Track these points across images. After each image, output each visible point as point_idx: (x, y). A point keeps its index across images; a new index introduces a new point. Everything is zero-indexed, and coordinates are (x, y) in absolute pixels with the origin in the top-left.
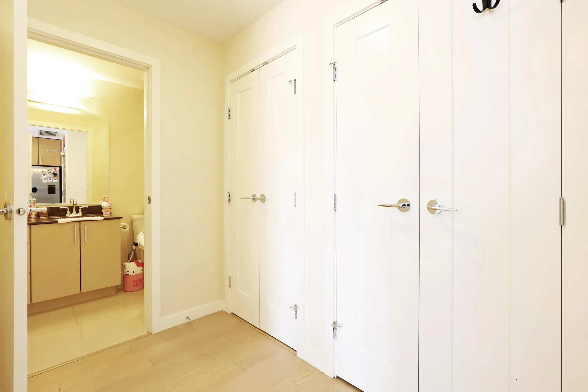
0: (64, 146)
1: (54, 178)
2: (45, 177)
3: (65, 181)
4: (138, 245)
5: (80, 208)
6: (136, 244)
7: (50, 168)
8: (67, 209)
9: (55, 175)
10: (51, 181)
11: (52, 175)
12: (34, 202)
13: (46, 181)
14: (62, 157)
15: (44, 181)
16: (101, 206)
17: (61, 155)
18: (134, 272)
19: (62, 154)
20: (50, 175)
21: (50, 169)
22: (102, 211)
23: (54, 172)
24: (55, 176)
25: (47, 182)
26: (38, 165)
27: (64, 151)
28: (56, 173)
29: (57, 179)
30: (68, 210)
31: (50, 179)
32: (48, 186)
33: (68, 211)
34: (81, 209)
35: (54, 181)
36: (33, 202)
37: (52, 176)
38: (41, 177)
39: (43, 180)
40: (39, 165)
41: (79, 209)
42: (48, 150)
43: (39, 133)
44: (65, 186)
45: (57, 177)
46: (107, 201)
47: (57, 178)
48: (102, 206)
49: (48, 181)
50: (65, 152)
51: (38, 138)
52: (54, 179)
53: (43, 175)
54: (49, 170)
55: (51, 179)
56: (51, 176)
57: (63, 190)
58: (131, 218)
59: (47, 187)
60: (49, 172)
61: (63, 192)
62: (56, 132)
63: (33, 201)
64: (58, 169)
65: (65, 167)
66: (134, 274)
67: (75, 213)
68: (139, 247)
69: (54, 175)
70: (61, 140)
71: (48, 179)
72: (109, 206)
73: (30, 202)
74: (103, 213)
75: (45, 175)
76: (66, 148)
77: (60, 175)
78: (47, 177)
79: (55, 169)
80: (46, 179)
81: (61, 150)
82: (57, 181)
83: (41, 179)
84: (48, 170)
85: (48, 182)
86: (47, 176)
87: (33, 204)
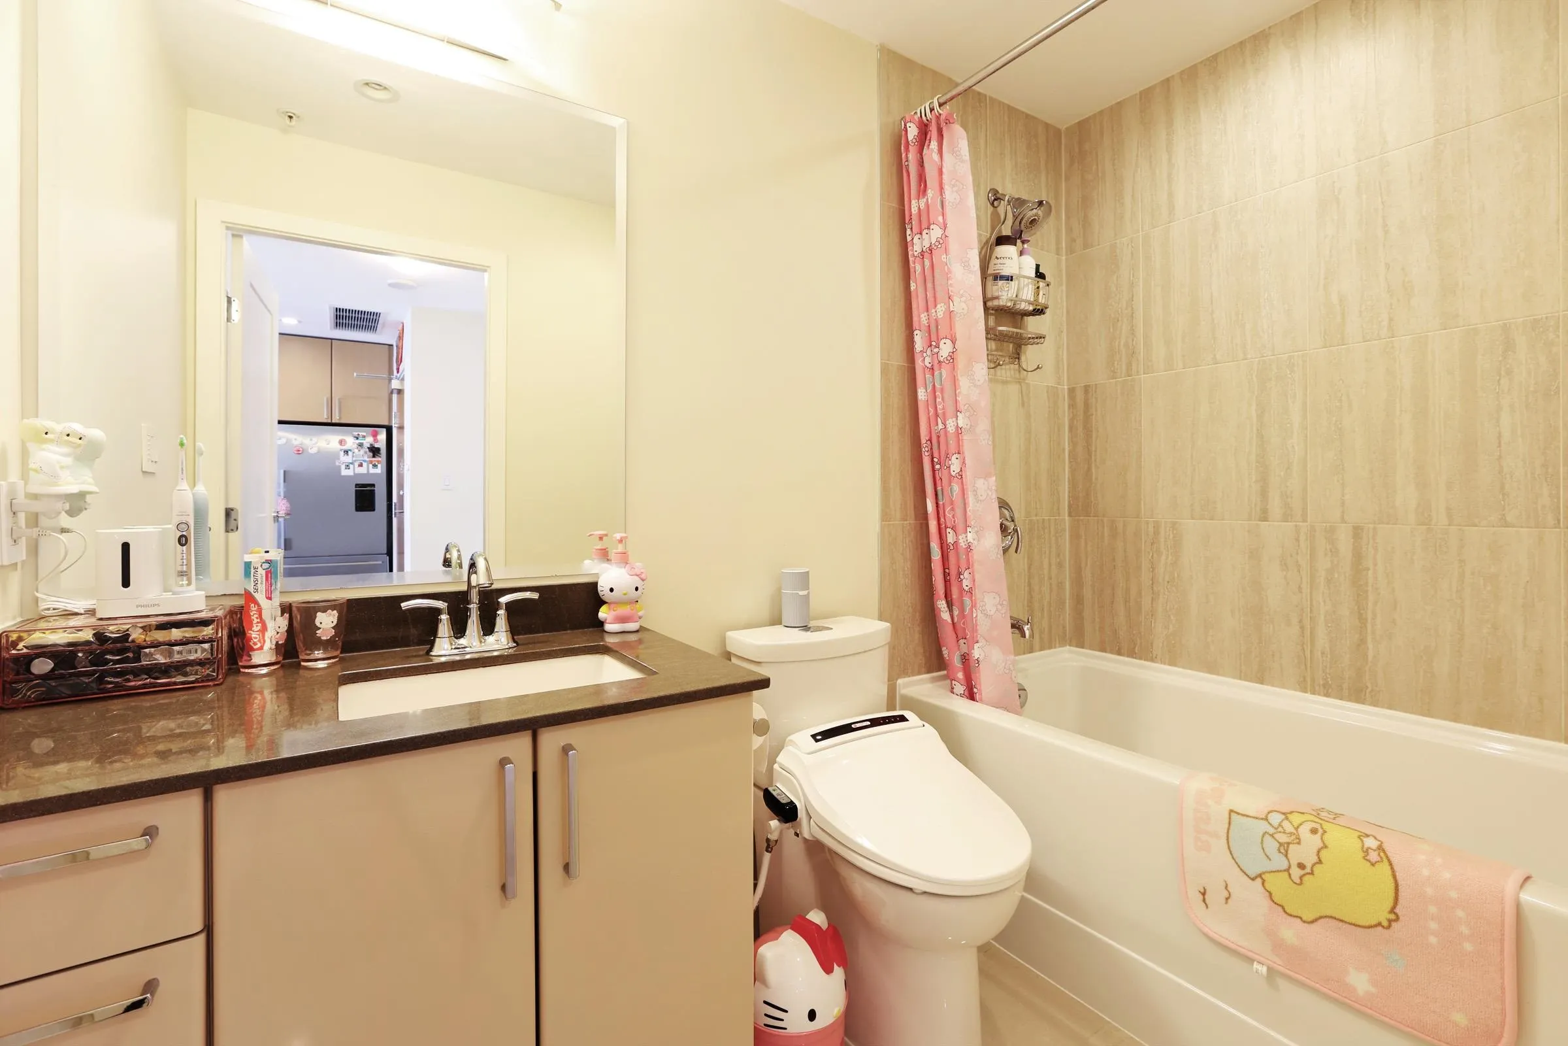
0: (400, 361)
1: (371, 462)
2: (348, 459)
3: (403, 468)
4: (801, 813)
5: (504, 600)
6: (786, 812)
7: (362, 432)
8: (438, 611)
9: (375, 451)
10: (363, 470)
11: (366, 453)
12: (270, 574)
13: (350, 473)
14: (395, 397)
15: (344, 472)
16: (594, 585)
17: (393, 388)
18: (812, 1015)
19: (395, 384)
20: (362, 452)
21: (360, 434)
22: (603, 613)
23: (371, 445)
24: (374, 457)
25: (352, 474)
26: (330, 421)
27: (398, 375)
28: (376, 446)
29: (379, 466)
30: (444, 617)
31: (361, 465)
32: (357, 485)
33: (444, 627)
34: (510, 606)
35: (372, 471)
36: (261, 572)
37: (367, 457)
38: (339, 459)
39: (343, 467)
40: (333, 421)
41: (497, 606)
42: (355, 374)
43: (333, 324)
44: (401, 487)
45: (380, 459)
46: (624, 559)
47: (378, 462)
48: (599, 589)
49: (356, 472)
50: (403, 379)
51: (332, 339)
52: (371, 466)
53: (342, 453)
54: (357, 438)
55: (365, 464)
56: (364, 455)
57: (395, 500)
58: (725, 647)
59: (354, 489)
60: (360, 443)
61: (397, 507)
62: (379, 311)
63: (266, 566)
64: (382, 436)
65: (401, 428)
66: (820, 1023)
67: (476, 633)
68: (807, 829)
69: (371, 454)
70: (392, 345)
71: (356, 464)
72: (637, 589)
73: (247, 574)
74: (608, 627)
75: (347, 452)
76: (406, 365)
77: (387, 454)
78: (354, 459)
79: (375, 435)
80: (351, 466)
81: (391, 372)
82: (380, 470)
83: (337, 464)
84: (355, 437)
85: (354, 473)
86: (353, 456)
87: (262, 587)
